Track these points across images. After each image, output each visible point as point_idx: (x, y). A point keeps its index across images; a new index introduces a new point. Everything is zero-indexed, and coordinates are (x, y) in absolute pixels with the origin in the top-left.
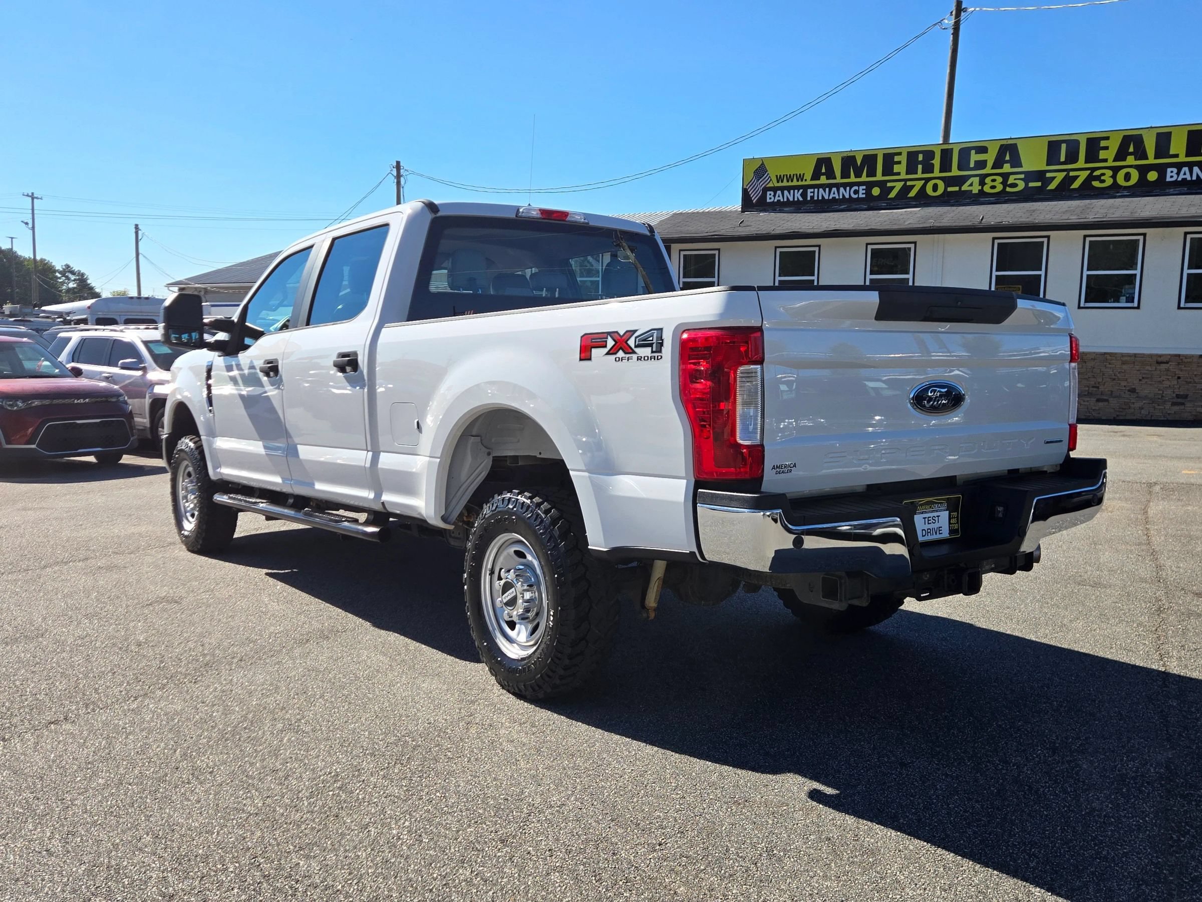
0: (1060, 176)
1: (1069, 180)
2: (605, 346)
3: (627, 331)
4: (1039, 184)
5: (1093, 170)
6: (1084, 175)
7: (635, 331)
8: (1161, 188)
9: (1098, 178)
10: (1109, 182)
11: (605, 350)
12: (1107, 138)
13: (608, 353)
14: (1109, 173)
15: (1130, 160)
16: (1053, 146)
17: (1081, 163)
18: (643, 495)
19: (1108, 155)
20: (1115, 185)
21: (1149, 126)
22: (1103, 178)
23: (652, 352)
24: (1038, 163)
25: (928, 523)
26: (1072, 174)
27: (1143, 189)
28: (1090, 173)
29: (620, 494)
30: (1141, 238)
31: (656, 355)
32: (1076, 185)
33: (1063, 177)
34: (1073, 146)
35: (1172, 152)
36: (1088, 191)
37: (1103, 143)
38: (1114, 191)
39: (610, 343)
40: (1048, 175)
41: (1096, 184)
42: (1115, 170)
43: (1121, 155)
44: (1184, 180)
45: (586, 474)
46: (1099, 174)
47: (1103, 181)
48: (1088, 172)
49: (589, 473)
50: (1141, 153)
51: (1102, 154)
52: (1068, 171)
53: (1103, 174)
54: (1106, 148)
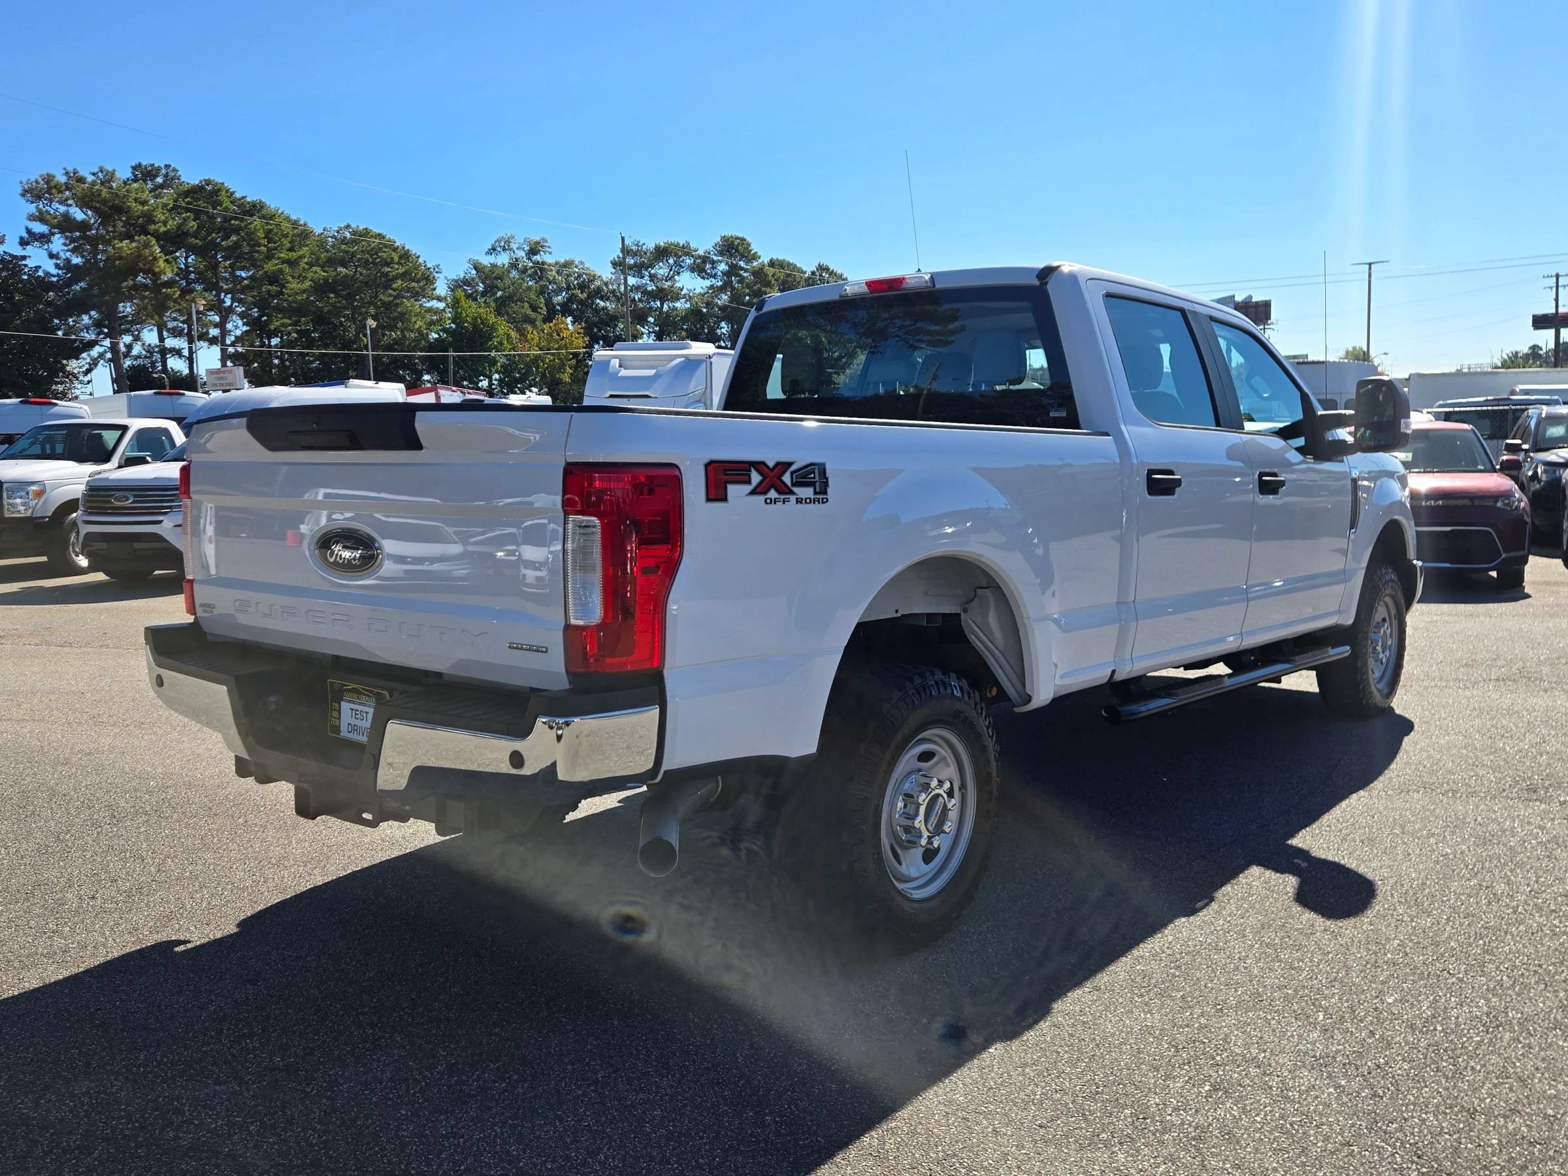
25: (356, 718)
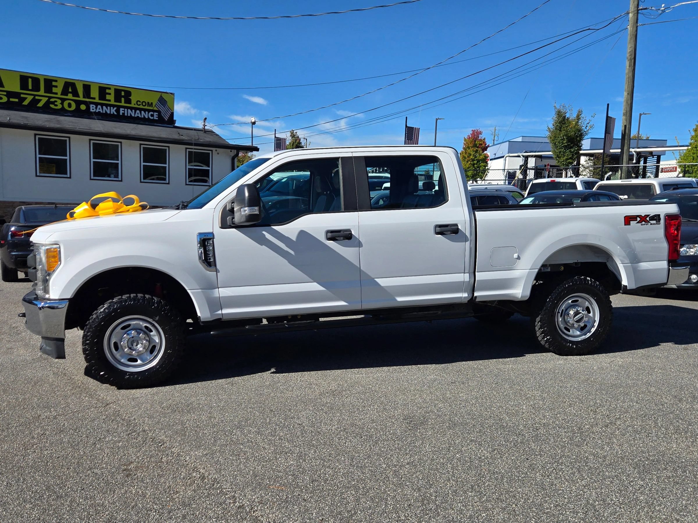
0: (30, 98)
1: (35, 102)
2: (637, 220)
3: (645, 215)
4: (17, 100)
5: (50, 98)
6: (44, 100)
7: (649, 215)
8: (87, 114)
9: (53, 103)
10: (60, 107)
11: (636, 222)
12: (56, 81)
13: (638, 223)
14: (59, 101)
15: (70, 96)
16: (24, 79)
17: (42, 92)
18: (651, 268)
19: (58, 90)
20: (63, 108)
21: (78, 79)
22: (56, 103)
23: (656, 222)
24: (16, 88)
26: (37, 98)
27: (78, 113)
28: (48, 99)
29: (642, 269)
30: (68, 139)
31: (658, 223)
32: (40, 105)
33: (31, 99)
34: (36, 81)
35: (92, 96)
36: (47, 109)
37: (54, 83)
38: (62, 112)
39: (638, 219)
40: (22, 96)
41: (52, 106)
42: (63, 100)
43: (65, 92)
44: (99, 112)
45: (630, 264)
46: (53, 101)
47: (56, 105)
48: (47, 98)
49: (631, 263)
50: (76, 94)
51: (54, 90)
52: (35, 95)
53: (56, 101)
54: (56, 87)
